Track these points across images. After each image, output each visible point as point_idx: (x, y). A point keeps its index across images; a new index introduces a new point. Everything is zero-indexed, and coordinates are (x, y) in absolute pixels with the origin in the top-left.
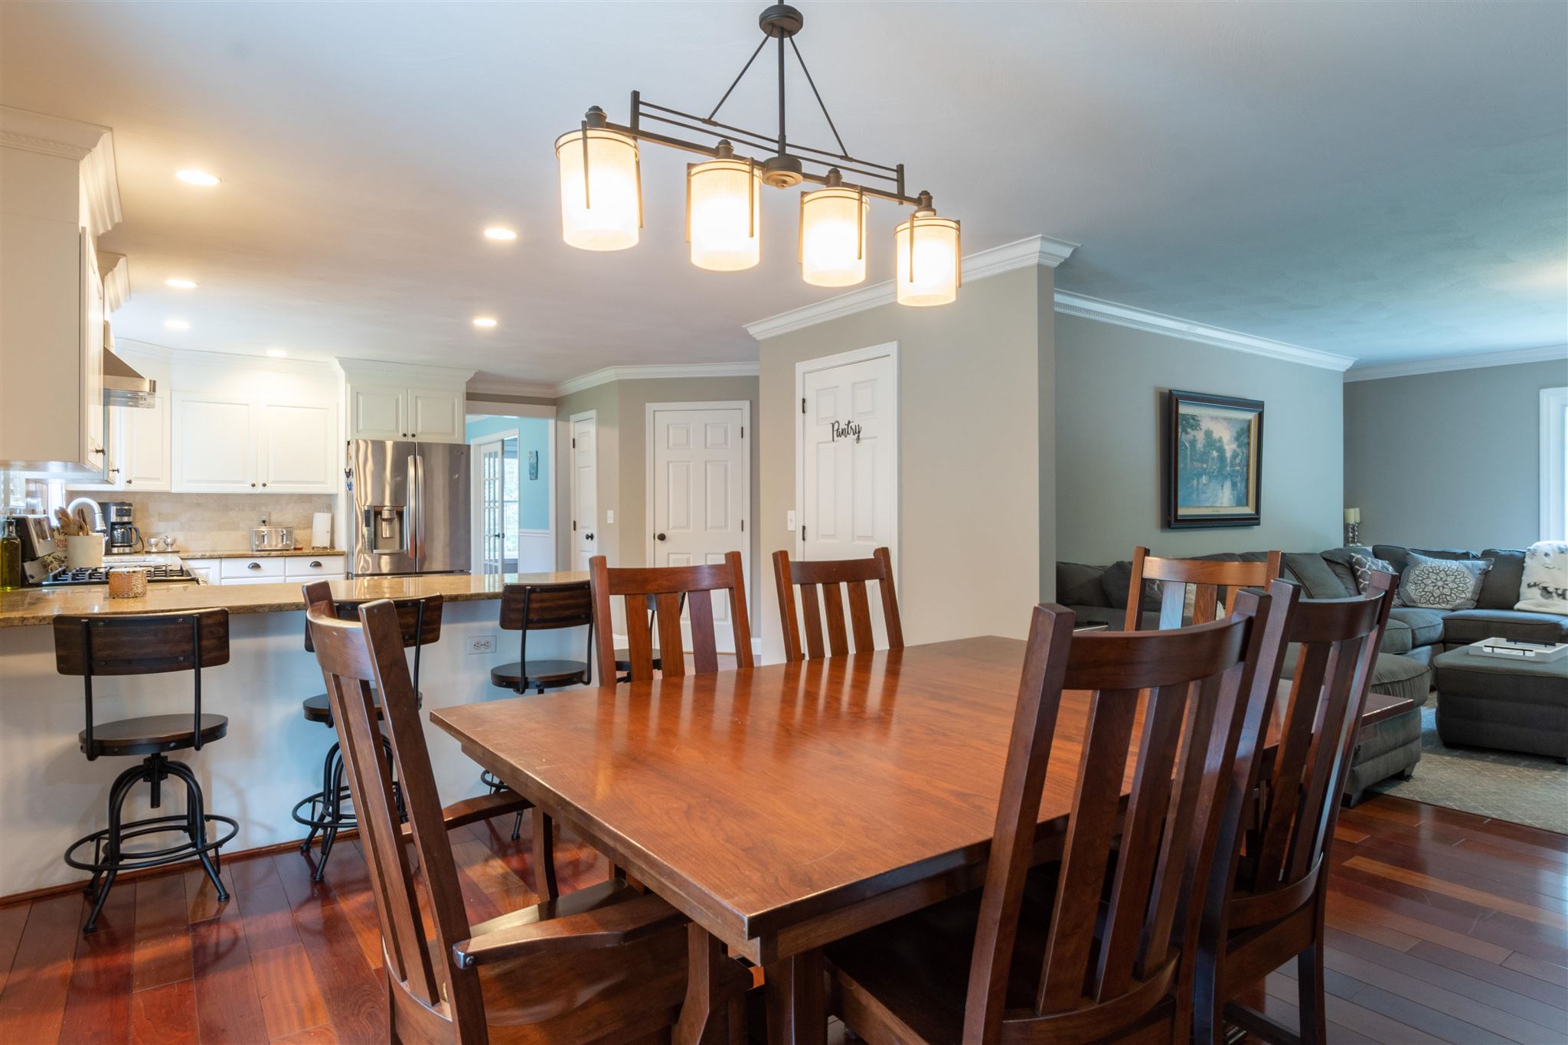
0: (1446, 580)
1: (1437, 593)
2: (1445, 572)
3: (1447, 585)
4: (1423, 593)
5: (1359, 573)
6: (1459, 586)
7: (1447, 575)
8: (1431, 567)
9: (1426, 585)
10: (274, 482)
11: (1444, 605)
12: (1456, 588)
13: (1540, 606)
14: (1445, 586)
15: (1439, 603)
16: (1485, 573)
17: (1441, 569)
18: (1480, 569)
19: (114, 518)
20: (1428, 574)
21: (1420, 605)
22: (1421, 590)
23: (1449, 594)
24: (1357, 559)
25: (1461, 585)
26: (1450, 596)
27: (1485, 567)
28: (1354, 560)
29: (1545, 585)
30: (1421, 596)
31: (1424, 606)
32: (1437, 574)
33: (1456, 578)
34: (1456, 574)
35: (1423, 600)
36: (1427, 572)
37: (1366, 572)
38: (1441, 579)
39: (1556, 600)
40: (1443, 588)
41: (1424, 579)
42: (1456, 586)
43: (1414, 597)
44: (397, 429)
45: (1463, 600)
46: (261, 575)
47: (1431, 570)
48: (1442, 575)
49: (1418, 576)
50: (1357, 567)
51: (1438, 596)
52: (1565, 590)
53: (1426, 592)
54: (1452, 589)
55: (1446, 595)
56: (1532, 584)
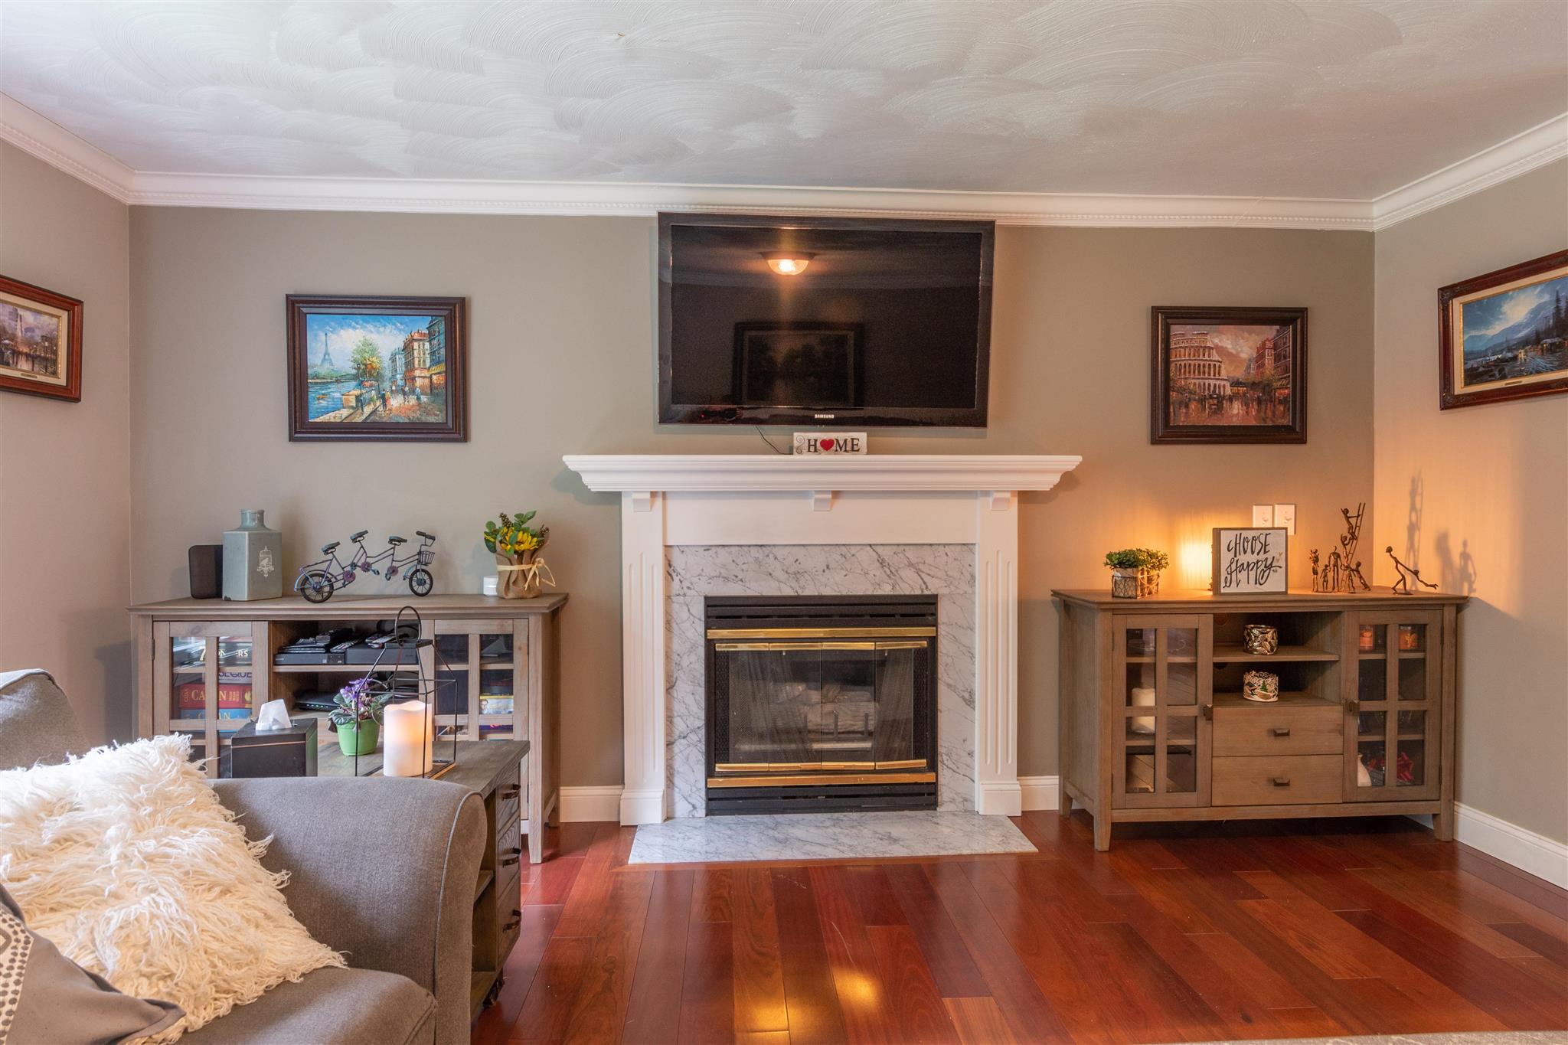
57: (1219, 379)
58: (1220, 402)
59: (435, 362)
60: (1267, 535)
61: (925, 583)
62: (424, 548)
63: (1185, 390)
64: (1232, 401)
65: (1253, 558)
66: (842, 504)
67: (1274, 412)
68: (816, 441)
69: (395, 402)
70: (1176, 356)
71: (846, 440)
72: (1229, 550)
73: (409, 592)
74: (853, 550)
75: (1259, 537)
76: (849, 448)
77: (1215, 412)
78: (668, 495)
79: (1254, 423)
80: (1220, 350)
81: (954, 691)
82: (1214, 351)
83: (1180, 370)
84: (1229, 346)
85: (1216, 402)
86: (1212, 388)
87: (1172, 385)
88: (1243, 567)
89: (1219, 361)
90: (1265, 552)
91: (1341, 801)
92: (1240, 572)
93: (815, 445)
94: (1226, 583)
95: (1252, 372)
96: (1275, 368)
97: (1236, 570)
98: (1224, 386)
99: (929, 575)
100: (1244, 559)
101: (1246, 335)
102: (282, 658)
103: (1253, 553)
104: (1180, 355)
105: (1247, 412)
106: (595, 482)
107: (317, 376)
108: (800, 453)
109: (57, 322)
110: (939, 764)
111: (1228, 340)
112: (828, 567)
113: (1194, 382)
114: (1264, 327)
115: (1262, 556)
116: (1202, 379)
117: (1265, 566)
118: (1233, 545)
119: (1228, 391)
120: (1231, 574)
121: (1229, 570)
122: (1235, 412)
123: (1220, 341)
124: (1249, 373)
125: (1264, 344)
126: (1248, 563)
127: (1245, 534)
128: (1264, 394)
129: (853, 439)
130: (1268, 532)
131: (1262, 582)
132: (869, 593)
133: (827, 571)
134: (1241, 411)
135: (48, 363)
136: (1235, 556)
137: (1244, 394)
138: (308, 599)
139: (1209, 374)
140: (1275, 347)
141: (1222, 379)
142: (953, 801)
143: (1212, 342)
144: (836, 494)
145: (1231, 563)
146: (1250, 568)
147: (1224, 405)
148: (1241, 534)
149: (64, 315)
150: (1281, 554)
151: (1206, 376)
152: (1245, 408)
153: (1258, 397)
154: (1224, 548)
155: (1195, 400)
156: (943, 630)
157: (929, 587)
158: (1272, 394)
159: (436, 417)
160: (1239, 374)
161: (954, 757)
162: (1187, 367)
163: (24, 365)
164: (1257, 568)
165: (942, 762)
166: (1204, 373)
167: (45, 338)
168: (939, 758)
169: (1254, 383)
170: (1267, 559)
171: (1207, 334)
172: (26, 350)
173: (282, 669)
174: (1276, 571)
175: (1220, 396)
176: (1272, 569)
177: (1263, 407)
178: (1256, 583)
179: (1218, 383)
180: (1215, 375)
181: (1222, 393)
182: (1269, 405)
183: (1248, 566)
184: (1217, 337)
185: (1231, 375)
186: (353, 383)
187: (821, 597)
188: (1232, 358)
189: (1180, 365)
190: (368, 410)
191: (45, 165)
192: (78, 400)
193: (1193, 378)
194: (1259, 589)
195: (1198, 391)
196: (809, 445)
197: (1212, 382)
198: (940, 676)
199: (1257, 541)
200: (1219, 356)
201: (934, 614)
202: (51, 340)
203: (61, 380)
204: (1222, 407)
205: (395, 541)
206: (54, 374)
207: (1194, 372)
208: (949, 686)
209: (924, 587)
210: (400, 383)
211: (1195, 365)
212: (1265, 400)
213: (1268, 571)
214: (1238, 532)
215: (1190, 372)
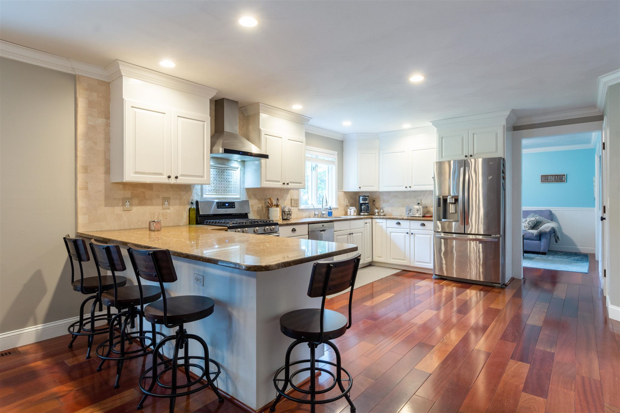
10: (415, 185)
19: (361, 202)
44: (462, 153)
46: (401, 227)
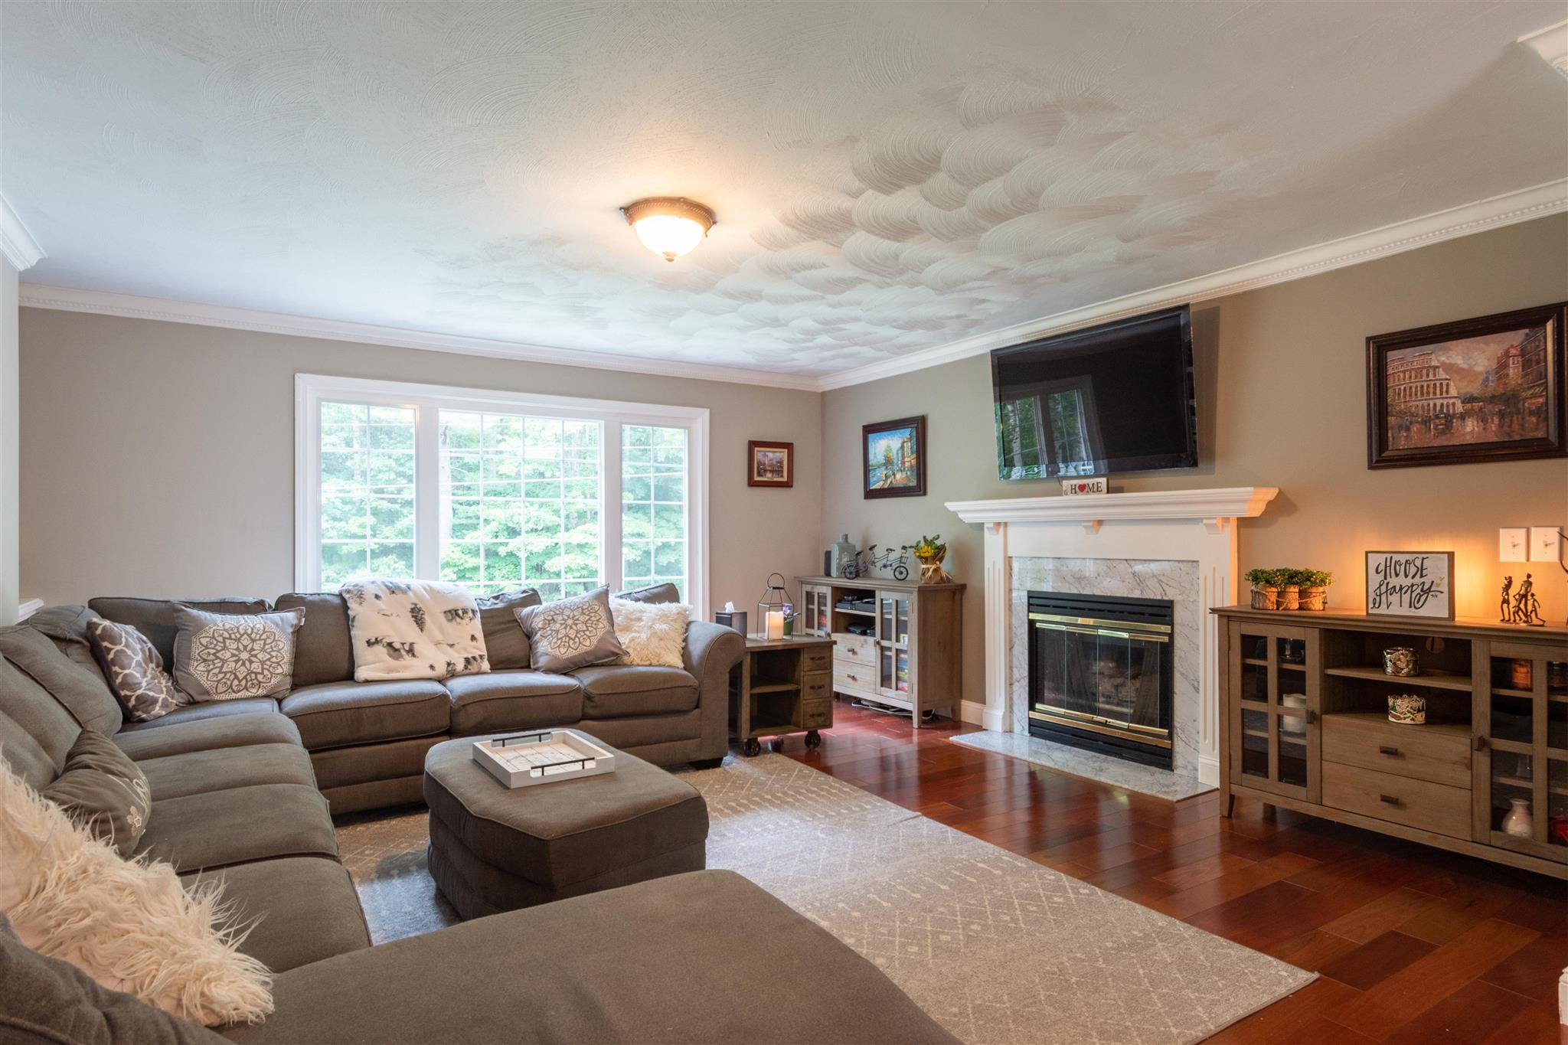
0: (253, 649)
1: (242, 672)
2: (249, 636)
3: (255, 656)
4: (221, 676)
5: (111, 656)
6: (272, 657)
7: (253, 641)
8: (225, 630)
9: (224, 661)
11: (254, 691)
12: (269, 660)
13: (390, 671)
14: (253, 659)
15: (246, 688)
16: (298, 632)
17: (242, 632)
18: (292, 626)
20: (224, 642)
21: (217, 697)
22: (217, 670)
23: (260, 670)
24: (104, 629)
25: (274, 654)
26: (262, 673)
27: (295, 622)
28: (99, 632)
29: (389, 640)
30: (218, 681)
31: (223, 697)
32: (238, 640)
33: (265, 644)
34: (264, 637)
35: (221, 689)
36: (221, 639)
37: (122, 651)
38: (245, 647)
39: (408, 659)
40: (251, 662)
41: (218, 651)
42: (268, 656)
43: (207, 685)
45: (279, 678)
47: (226, 635)
48: (245, 641)
49: (206, 647)
50: (105, 644)
51: (245, 677)
52: (412, 644)
53: (226, 673)
54: (263, 663)
55: (256, 674)
56: (373, 640)
57: (1447, 398)
58: (1448, 420)
59: (912, 453)
60: (1423, 559)
61: (1164, 591)
62: (904, 555)
63: (1405, 413)
64: (1464, 419)
65: (1408, 581)
66: (1105, 530)
67: (1522, 425)
68: (1075, 485)
69: (899, 476)
70: (1394, 380)
71: (1093, 484)
72: (1377, 572)
73: (893, 577)
74: (1115, 563)
75: (1414, 561)
76: (1095, 490)
77: (1443, 432)
78: (1008, 524)
79: (1495, 439)
80: (1449, 368)
81: (1186, 679)
82: (1441, 370)
83: (1399, 394)
84: (1459, 362)
85: (1443, 421)
86: (1438, 408)
87: (1389, 410)
88: (1395, 590)
89: (1447, 379)
90: (1422, 576)
91: (1471, 840)
92: (1391, 594)
93: (1075, 489)
94: (1374, 604)
95: (1490, 384)
96: (1523, 376)
97: (1386, 592)
98: (1454, 404)
99: (1167, 584)
100: (1394, 581)
101: (1482, 346)
102: (838, 605)
103: (1406, 576)
104: (1399, 380)
105: (1484, 429)
106: (968, 518)
107: (872, 466)
108: (1067, 494)
109: (783, 454)
110: (1175, 735)
111: (1457, 355)
112: (1099, 575)
113: (1416, 404)
114: (1508, 334)
115: (1418, 580)
116: (1426, 400)
117: (1422, 590)
118: (1382, 567)
119: (1460, 408)
120: (1380, 595)
121: (1378, 591)
122: (1469, 429)
123: (1448, 358)
124: (1486, 386)
125: (1507, 354)
126: (1401, 586)
127: (1396, 557)
128: (1507, 406)
129: (1098, 483)
130: (1425, 556)
131: (1417, 606)
132: (1125, 595)
133: (1098, 578)
134: (1476, 429)
135: (780, 472)
136: (1385, 578)
137: (1481, 409)
138: (846, 577)
139: (1435, 394)
140: (1523, 353)
141: (1451, 398)
142: (1185, 767)
143: (1438, 361)
144: (1100, 522)
145: (1381, 585)
146: (1403, 591)
147: (1454, 424)
148: (1391, 558)
149: (786, 451)
150: (1442, 579)
151: (1431, 396)
152: (1481, 424)
153: (1500, 411)
154: (1372, 570)
155: (1418, 422)
156: (1177, 628)
157: (1168, 594)
158: (1520, 405)
159: (913, 483)
160: (1475, 389)
161: (1186, 732)
162: (1408, 391)
163: (769, 475)
164: (1412, 592)
165: (1177, 734)
166: (1428, 393)
167: (778, 462)
168: (1175, 731)
169: (1494, 397)
170: (1424, 583)
171: (1431, 353)
172: (769, 468)
173: (837, 610)
174: (1436, 596)
175: (1449, 415)
176: (1431, 593)
177: (1507, 420)
178: (1410, 607)
179: (1445, 402)
180: (1441, 394)
181: (1451, 411)
182: (1515, 418)
183: (1401, 588)
184: (1444, 354)
185: (1463, 391)
186: (884, 468)
187: (1094, 596)
188: (1464, 374)
189: (1400, 389)
190: (889, 481)
191: (780, 389)
192: (792, 486)
193: (1415, 401)
194: (1413, 612)
195: (1421, 412)
196: (1072, 489)
197: (1439, 402)
198: (1175, 665)
199: (1412, 565)
200: (1447, 374)
201: (1172, 616)
202: (781, 462)
203: (785, 479)
204: (1452, 427)
205: (889, 550)
206: (782, 476)
207: (1416, 395)
208: (1182, 674)
209: (1164, 594)
210: (900, 465)
211: (1416, 387)
212: (1510, 413)
213: (1426, 595)
214: (1389, 556)
215: (1411, 395)
